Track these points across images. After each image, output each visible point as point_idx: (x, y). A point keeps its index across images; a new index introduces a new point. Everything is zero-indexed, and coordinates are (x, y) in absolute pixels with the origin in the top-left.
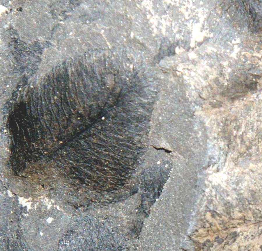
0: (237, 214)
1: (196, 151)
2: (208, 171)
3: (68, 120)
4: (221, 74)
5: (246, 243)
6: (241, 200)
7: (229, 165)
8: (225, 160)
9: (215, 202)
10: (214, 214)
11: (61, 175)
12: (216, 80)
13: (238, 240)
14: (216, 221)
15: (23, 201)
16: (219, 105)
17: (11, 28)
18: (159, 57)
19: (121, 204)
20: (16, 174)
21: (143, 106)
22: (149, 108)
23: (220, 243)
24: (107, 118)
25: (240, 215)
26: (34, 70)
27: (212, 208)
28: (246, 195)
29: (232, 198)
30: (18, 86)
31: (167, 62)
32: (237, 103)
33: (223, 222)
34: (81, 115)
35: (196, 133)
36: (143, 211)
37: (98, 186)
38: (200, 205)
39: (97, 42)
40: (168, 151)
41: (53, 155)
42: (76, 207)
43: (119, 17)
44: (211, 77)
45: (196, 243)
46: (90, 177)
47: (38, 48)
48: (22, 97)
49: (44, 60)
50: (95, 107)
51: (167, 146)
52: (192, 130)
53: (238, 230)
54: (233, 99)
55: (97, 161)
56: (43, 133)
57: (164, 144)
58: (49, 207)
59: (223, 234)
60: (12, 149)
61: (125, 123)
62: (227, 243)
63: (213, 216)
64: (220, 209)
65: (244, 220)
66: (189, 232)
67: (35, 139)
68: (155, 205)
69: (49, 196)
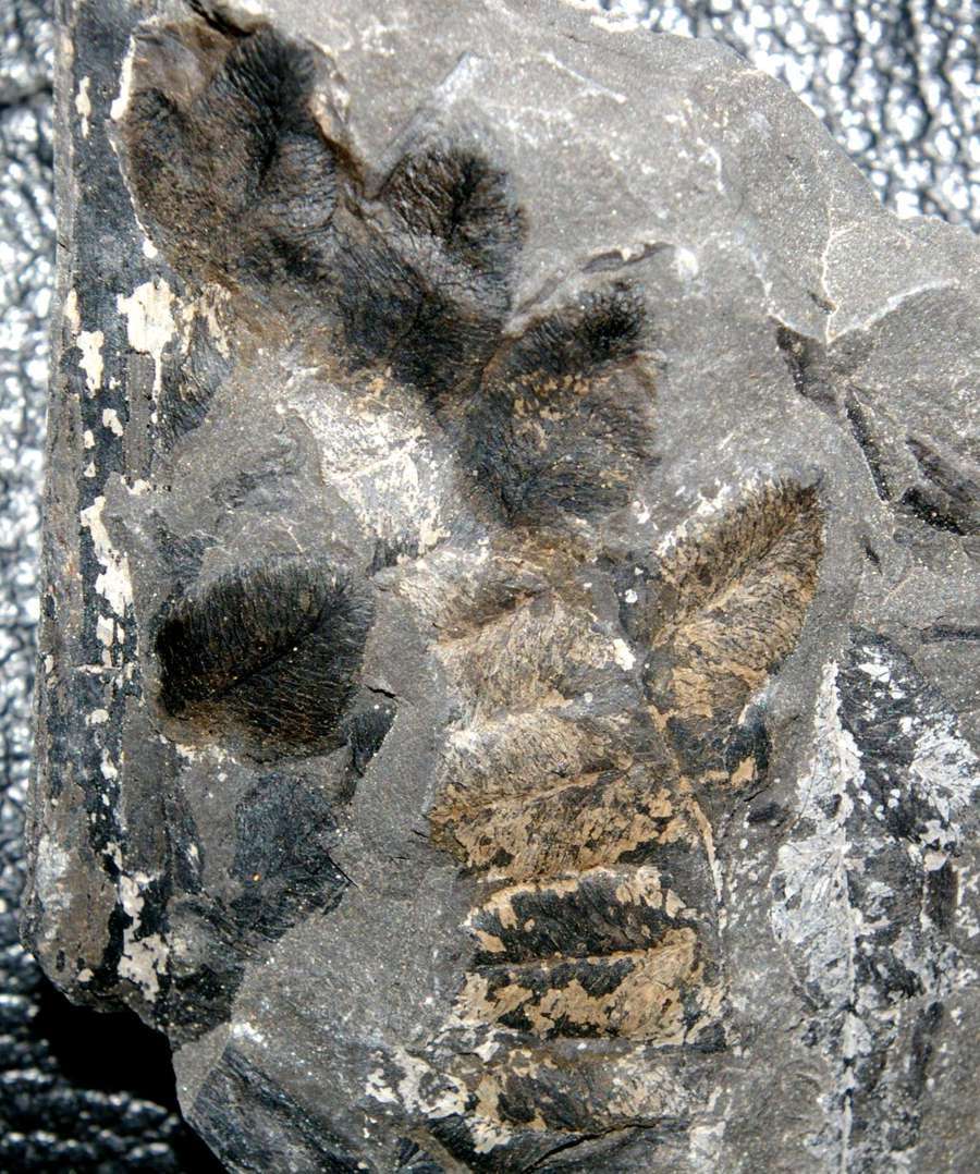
0: (492, 787)
1: (432, 699)
2: (450, 729)
3: (246, 649)
4: (465, 592)
5: (506, 823)
6: (497, 768)
7: (479, 718)
8: (473, 714)
9: (461, 771)
10: (459, 787)
11: (237, 720)
12: (456, 601)
13: (494, 819)
14: (463, 796)
15: (182, 750)
16: (462, 635)
17: (156, 514)
18: (375, 567)
19: (324, 759)
20: (172, 715)
21: (351, 633)
22: (361, 635)
23: (468, 823)
24: (300, 649)
25: (496, 788)
26: (191, 579)
27: (455, 779)
28: (504, 761)
29: (485, 766)
30: (170, 597)
31: (386, 576)
32: (487, 629)
33: (472, 798)
34: (263, 644)
35: (430, 674)
36: (356, 769)
37: (290, 736)
38: (440, 774)
39: (285, 543)
40: (391, 695)
41: (224, 692)
42: (260, 762)
43: (314, 510)
44: (450, 597)
45: (433, 823)
46: (278, 725)
47: (196, 547)
48: (176, 613)
49: (206, 564)
50: (283, 634)
51: (389, 688)
52: (424, 670)
53: (494, 806)
54: (481, 625)
55: (289, 706)
56: (210, 666)
57: (383, 684)
58: (221, 759)
59: (472, 812)
60: (164, 679)
61: (326, 658)
62: (479, 824)
63: (457, 789)
64: (467, 781)
65: (502, 794)
66: (424, 810)
67: (199, 672)
68: (373, 761)
69: (221, 745)
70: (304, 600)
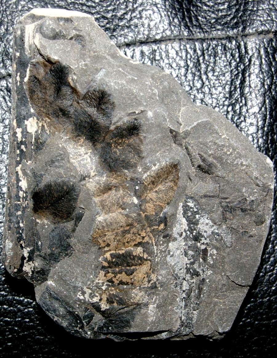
0: (106, 229)
1: (93, 210)
2: (97, 216)
3: (52, 198)
4: (101, 186)
5: (109, 237)
6: (107, 225)
7: (103, 214)
8: (102, 213)
9: (99, 226)
10: (99, 229)
11: (50, 214)
12: (99, 188)
13: (106, 236)
14: (99, 231)
15: (38, 221)
16: (100, 196)
17: (33, 168)
18: (81, 181)
19: (69, 223)
20: (35, 213)
21: (75, 195)
22: (78, 196)
23: (101, 237)
24: (64, 198)
25: (107, 229)
26: (40, 183)
27: (98, 227)
28: (109, 224)
29: (104, 224)
30: (35, 187)
31: (83, 182)
32: (105, 194)
33: (102, 232)
34: (56, 197)
35: (93, 204)
36: (76, 225)
37: (62, 218)
38: (94, 226)
39: (61, 175)
40: (84, 209)
41: (47, 208)
42: (55, 223)
43: (67, 168)
44: (97, 187)
45: (93, 237)
46: (59, 215)
47: (41, 176)
48: (37, 190)
49: (44, 179)
50: (60, 195)
51: (83, 207)
52: (91, 203)
53: (106, 234)
54: (104, 194)
55: (61, 211)
56: (44, 202)
57: (82, 206)
58: (46, 223)
59: (101, 235)
60: (34, 205)
61: (70, 200)
62: (103, 237)
63: (98, 230)
64: (101, 228)
65: (108, 231)
66: (91, 234)
67: (42, 203)
68: (80, 223)
69: (46, 219)
70: (65, 188)
